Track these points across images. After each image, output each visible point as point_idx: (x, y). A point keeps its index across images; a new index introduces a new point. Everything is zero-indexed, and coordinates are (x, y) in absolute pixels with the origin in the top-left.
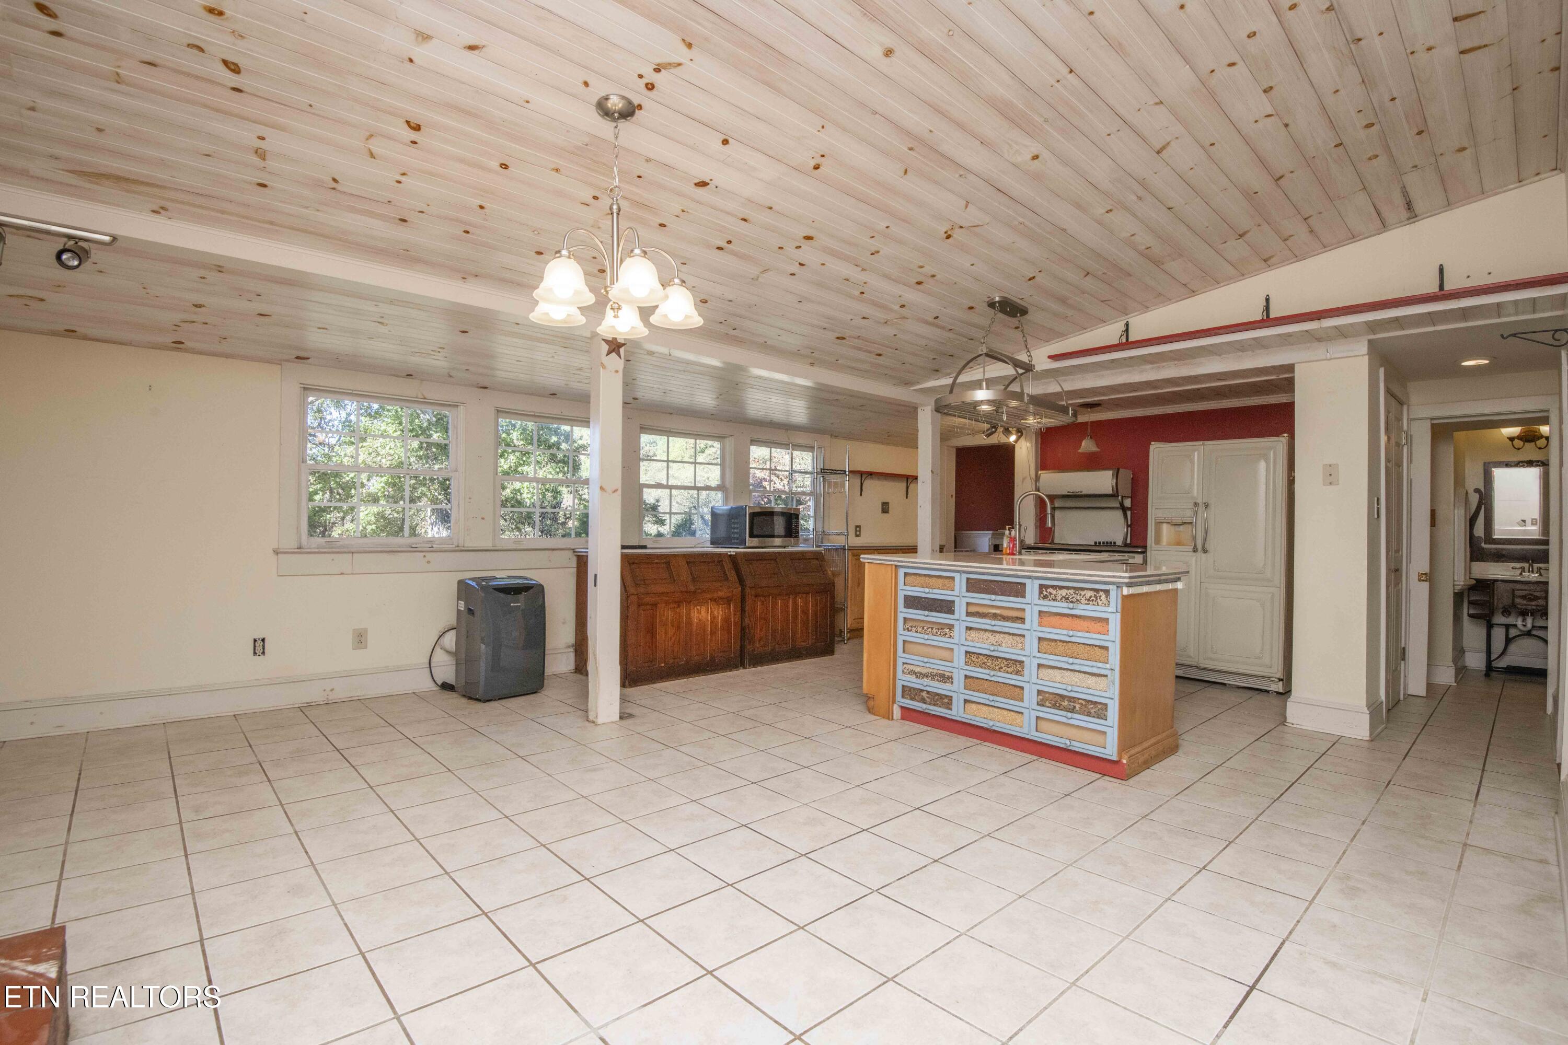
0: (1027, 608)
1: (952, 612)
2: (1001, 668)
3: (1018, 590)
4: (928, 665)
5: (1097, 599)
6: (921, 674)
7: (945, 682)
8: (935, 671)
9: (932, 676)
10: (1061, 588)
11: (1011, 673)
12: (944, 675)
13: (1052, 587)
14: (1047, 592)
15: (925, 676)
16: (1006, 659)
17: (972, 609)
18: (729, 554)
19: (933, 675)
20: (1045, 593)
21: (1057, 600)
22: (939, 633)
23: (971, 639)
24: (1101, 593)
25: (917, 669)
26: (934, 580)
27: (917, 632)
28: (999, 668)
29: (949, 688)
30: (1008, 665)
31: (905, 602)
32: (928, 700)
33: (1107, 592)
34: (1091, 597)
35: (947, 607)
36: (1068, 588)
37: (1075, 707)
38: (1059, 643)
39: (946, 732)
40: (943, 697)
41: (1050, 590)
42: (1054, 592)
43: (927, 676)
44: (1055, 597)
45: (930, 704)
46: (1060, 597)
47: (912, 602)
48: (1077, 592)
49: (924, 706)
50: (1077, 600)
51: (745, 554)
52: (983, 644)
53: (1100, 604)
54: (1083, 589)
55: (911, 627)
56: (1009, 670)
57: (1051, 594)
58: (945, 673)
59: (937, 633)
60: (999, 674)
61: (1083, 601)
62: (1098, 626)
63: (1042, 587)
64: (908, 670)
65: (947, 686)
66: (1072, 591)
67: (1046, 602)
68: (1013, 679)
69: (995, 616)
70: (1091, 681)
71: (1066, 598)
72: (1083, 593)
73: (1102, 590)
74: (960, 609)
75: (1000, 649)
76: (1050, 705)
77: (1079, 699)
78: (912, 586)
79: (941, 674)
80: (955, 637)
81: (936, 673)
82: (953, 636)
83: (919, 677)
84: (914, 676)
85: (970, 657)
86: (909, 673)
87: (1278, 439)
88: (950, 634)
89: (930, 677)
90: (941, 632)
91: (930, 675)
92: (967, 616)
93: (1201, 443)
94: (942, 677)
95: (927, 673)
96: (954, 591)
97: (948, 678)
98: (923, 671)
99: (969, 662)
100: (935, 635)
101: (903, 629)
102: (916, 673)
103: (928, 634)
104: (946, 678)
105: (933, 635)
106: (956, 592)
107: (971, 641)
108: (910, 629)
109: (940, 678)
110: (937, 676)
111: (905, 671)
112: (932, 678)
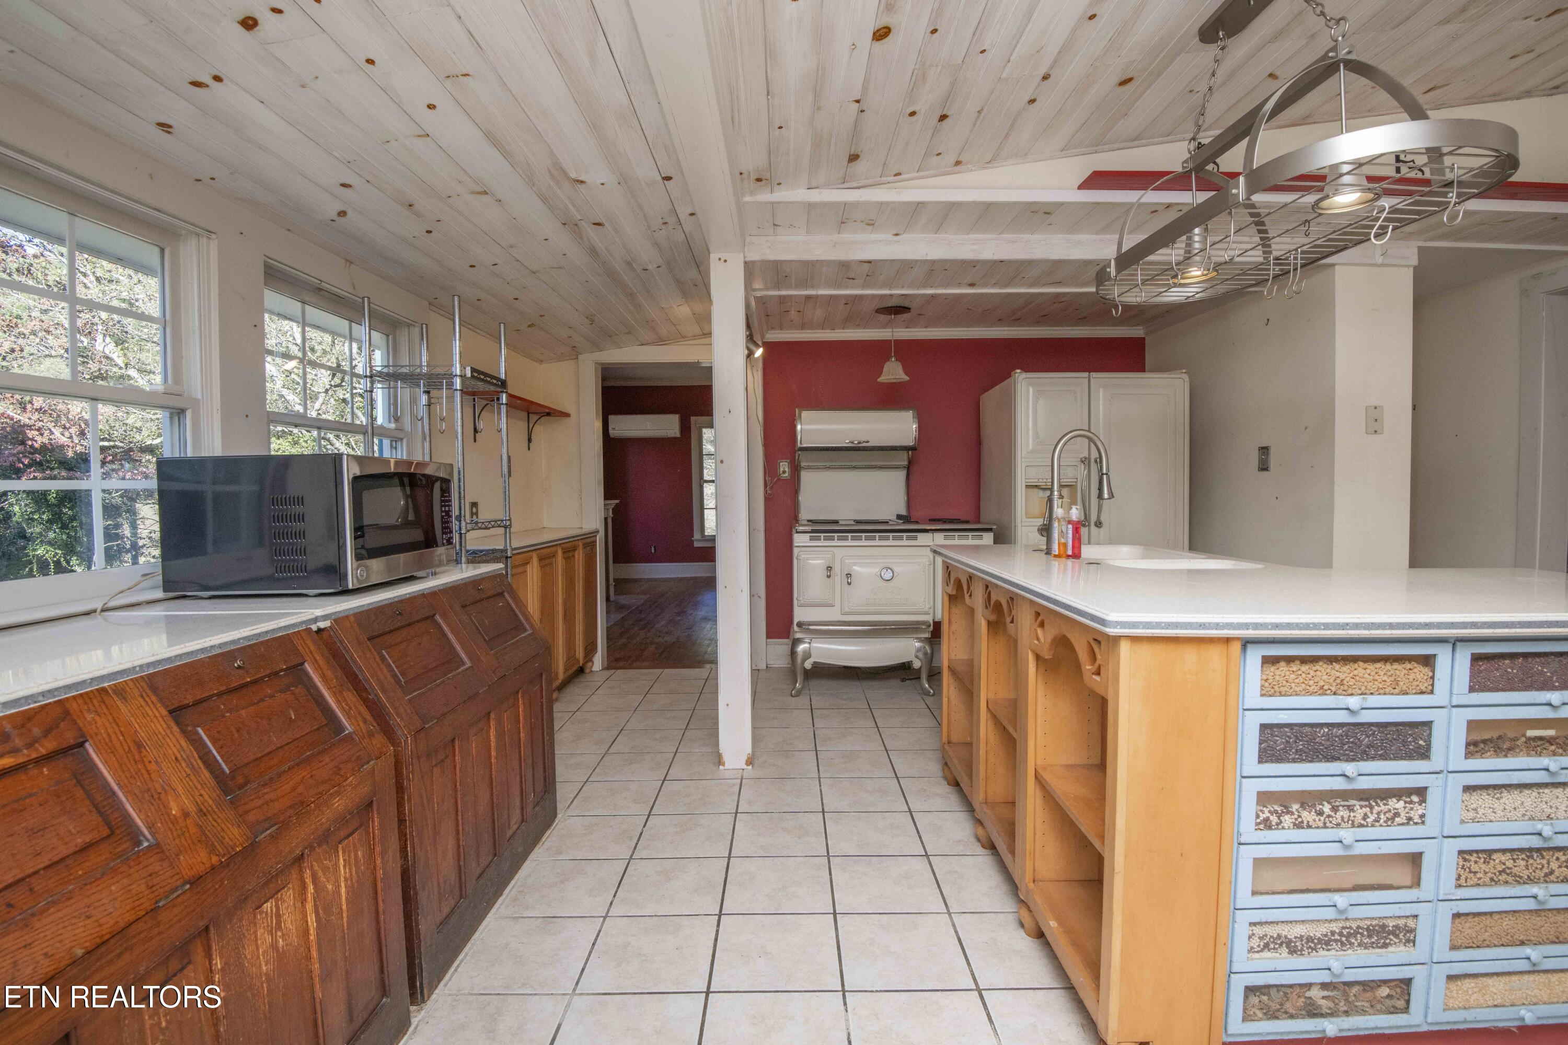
1: (1424, 753)
2: (1552, 873)
6: (1310, 939)
7: (1385, 946)
9: (1346, 939)
12: (1384, 927)
15: (1313, 944)
17: (1482, 737)
18: (314, 627)
19: (1349, 935)
22: (1374, 818)
23: (1472, 814)
25: (1293, 932)
26: (1360, 669)
27: (1298, 826)
28: (1545, 876)
29: (1403, 958)
31: (1262, 744)
32: (1325, 1005)
35: (1409, 740)
40: (1374, 986)
43: (1327, 944)
45: (1333, 1014)
49: (1321, 1024)
51: (362, 617)
55: (1281, 814)
58: (1387, 921)
59: (1365, 817)
60: (1548, 889)
64: (1261, 938)
65: (1397, 953)
74: (1448, 740)
78: (1281, 695)
79: (1374, 926)
80: (1427, 819)
81: (1358, 927)
82: (1422, 816)
83: (1302, 950)
84: (1284, 950)
85: (1467, 864)
86: (1266, 946)
87: (1179, 376)
88: (1412, 814)
89: (1336, 941)
90: (1379, 813)
91: (1337, 937)
92: (1466, 758)
93: (1086, 374)
94: (1378, 932)
95: (1326, 935)
96: (1432, 692)
97: (1397, 929)
98: (1318, 931)
99: (1463, 877)
100: (1361, 826)
101: (1253, 826)
102: (1290, 941)
103: (1338, 825)
104: (1390, 933)
105: (1353, 826)
106: (1440, 696)
107: (1473, 820)
108: (1274, 819)
109: (1370, 936)
110: (1362, 934)
111: (1255, 942)
112: (1343, 944)
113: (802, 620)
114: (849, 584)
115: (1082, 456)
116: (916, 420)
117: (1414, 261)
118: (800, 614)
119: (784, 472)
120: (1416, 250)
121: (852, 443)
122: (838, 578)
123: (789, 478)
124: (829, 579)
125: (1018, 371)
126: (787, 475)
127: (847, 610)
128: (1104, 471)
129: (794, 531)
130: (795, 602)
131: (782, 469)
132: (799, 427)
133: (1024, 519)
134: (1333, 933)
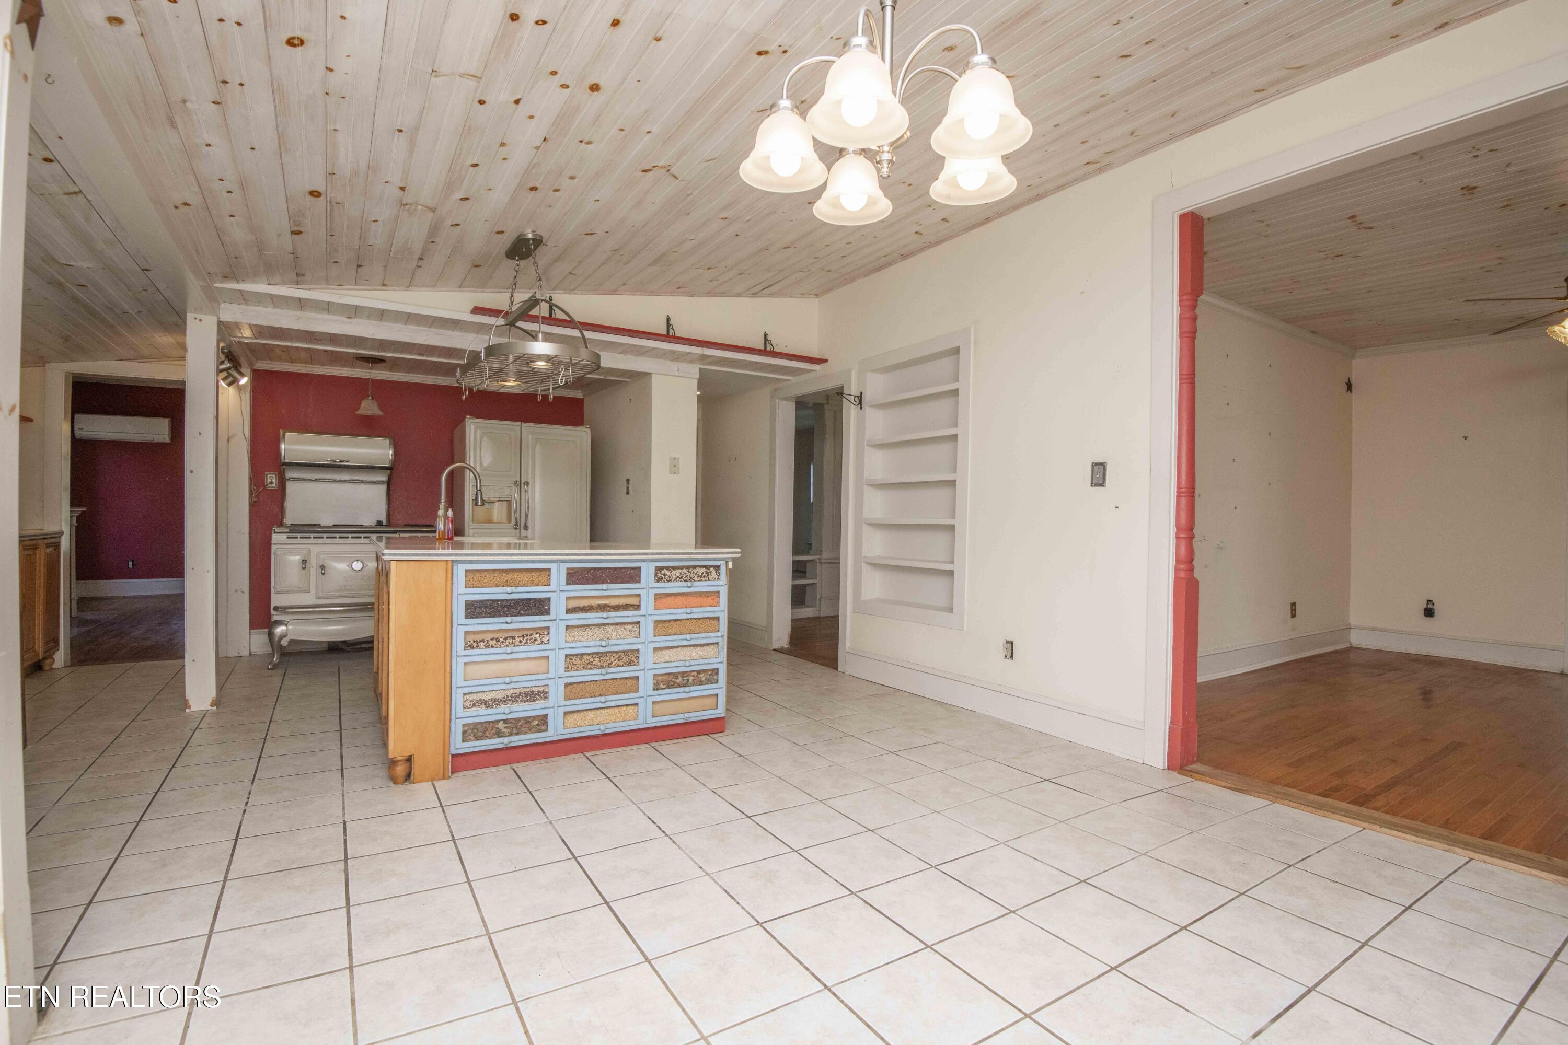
0: (643, 593)
1: (547, 612)
2: (612, 663)
3: (631, 575)
4: (512, 685)
5: (708, 575)
6: (496, 700)
7: (534, 701)
8: (518, 691)
9: (514, 699)
10: (674, 568)
11: (623, 666)
12: (533, 692)
13: (668, 568)
14: (661, 573)
15: (497, 702)
16: (616, 652)
17: (574, 604)
19: (516, 697)
20: (659, 575)
21: (671, 580)
22: (524, 642)
23: (572, 639)
24: (712, 569)
26: (515, 575)
27: (487, 647)
28: (609, 664)
29: (543, 706)
30: (619, 657)
31: (466, 610)
32: (506, 731)
33: (717, 568)
34: (703, 573)
35: (540, 606)
36: (681, 568)
37: (688, 680)
38: (672, 623)
39: (538, 761)
40: (530, 720)
41: (665, 571)
42: (668, 573)
43: (505, 701)
44: (670, 577)
45: (511, 735)
46: (674, 577)
47: (475, 609)
48: (690, 570)
49: (506, 740)
50: (691, 578)
52: (588, 643)
53: (711, 579)
54: (694, 567)
55: (477, 642)
56: (621, 663)
57: (665, 575)
58: (534, 689)
59: (520, 642)
60: (611, 670)
61: (696, 578)
62: (710, 600)
63: (658, 569)
64: (472, 701)
65: (539, 704)
66: (685, 570)
67: (661, 584)
68: (626, 672)
69: (602, 608)
70: (703, 652)
71: (680, 578)
72: (695, 571)
73: (711, 566)
74: (558, 606)
75: (611, 642)
76: (664, 686)
77: (692, 672)
78: (476, 587)
79: (528, 692)
80: (550, 642)
81: (520, 693)
82: (548, 640)
83: (492, 706)
84: (483, 706)
85: (571, 661)
86: (474, 705)
87: (583, 430)
88: (543, 639)
89: (510, 700)
90: (527, 640)
91: (510, 698)
92: (567, 613)
93: (519, 423)
94: (530, 695)
95: (504, 698)
96: (550, 585)
97: (539, 693)
98: (500, 696)
99: (570, 667)
100: (518, 646)
101: (463, 648)
102: (486, 701)
103: (507, 646)
104: (536, 694)
105: (515, 646)
106: (553, 586)
107: (573, 641)
108: (475, 645)
109: (526, 697)
110: (522, 696)
111: (467, 704)
112: (513, 701)
113: (278, 604)
114: (323, 574)
115: (514, 480)
116: (392, 446)
117: (697, 376)
118: (276, 600)
119: (271, 483)
120: (698, 370)
121: (334, 461)
122: (314, 571)
123: (276, 488)
124: (304, 571)
125: (468, 417)
126: (274, 485)
127: (321, 595)
128: (479, 489)
129: (273, 532)
130: (272, 590)
131: (269, 481)
132: (283, 446)
133: (471, 524)
134: (508, 696)
